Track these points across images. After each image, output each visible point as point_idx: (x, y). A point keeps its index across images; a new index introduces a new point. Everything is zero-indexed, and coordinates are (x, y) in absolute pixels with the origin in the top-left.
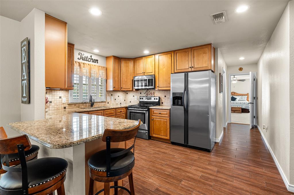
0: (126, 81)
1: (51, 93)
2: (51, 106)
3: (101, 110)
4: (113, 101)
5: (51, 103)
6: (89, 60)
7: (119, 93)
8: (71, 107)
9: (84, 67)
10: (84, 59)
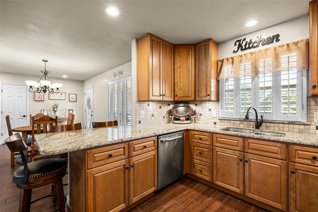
1: (201, 104)
2: (201, 119)
5: (201, 115)
6: (255, 45)
9: (241, 62)
10: (244, 48)
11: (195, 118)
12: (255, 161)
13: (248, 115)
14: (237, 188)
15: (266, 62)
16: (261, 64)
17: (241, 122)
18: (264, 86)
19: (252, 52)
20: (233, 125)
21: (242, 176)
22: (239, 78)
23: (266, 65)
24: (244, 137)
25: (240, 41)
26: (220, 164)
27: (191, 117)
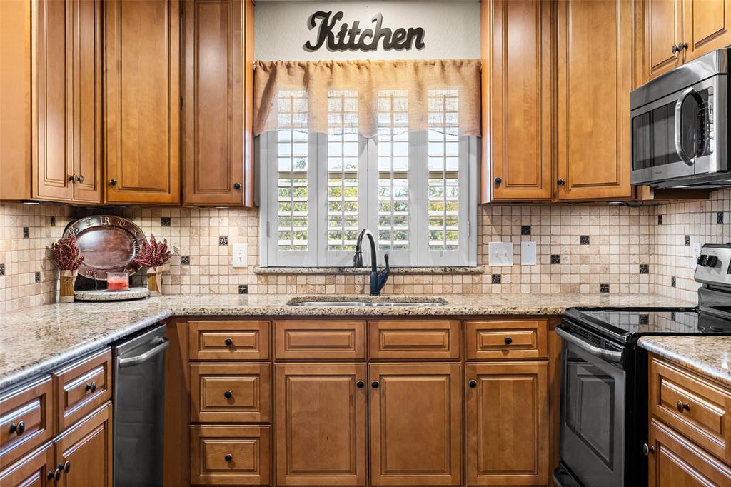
0: (591, 134)
1: (186, 221)
2: (186, 279)
3: (350, 317)
4: (537, 269)
5: (188, 263)
6: (368, 41)
7: (585, 220)
8: (272, 289)
9: (329, 84)
10: (336, 41)
11: (164, 273)
12: (394, 380)
13: (361, 253)
14: (349, 472)
15: (396, 101)
16: (384, 104)
17: (327, 277)
18: (392, 169)
19: (360, 63)
20: (303, 289)
21: (361, 433)
22: (325, 136)
23: (395, 110)
24: (369, 315)
25: (326, 16)
26: (299, 414)
27: (151, 271)
